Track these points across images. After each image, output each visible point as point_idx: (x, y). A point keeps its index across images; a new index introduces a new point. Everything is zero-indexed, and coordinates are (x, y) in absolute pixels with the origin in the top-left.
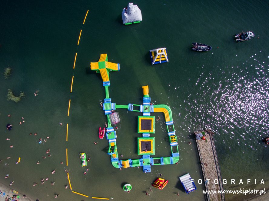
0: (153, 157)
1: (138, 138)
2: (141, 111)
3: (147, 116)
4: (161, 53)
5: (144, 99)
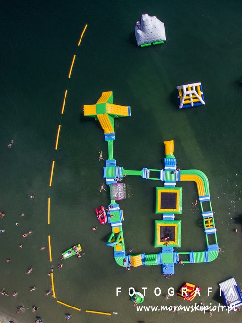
0: (178, 252)
1: (156, 221)
2: (162, 179)
3: (170, 186)
4: (190, 92)
5: (165, 161)
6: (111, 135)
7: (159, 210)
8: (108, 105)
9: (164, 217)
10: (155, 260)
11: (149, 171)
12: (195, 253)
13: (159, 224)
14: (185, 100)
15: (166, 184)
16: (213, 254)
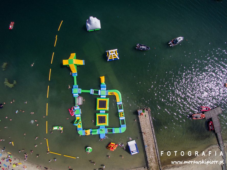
2: (99, 94)
3: (103, 98)
4: (112, 54)
5: (101, 86)
6: (75, 74)
7: (98, 109)
8: (74, 59)
9: (100, 112)
10: (97, 132)
11: (93, 90)
12: (115, 129)
13: (98, 115)
14: (110, 57)
15: (101, 97)
16: (123, 129)
